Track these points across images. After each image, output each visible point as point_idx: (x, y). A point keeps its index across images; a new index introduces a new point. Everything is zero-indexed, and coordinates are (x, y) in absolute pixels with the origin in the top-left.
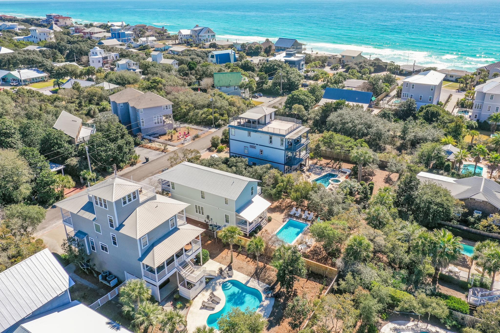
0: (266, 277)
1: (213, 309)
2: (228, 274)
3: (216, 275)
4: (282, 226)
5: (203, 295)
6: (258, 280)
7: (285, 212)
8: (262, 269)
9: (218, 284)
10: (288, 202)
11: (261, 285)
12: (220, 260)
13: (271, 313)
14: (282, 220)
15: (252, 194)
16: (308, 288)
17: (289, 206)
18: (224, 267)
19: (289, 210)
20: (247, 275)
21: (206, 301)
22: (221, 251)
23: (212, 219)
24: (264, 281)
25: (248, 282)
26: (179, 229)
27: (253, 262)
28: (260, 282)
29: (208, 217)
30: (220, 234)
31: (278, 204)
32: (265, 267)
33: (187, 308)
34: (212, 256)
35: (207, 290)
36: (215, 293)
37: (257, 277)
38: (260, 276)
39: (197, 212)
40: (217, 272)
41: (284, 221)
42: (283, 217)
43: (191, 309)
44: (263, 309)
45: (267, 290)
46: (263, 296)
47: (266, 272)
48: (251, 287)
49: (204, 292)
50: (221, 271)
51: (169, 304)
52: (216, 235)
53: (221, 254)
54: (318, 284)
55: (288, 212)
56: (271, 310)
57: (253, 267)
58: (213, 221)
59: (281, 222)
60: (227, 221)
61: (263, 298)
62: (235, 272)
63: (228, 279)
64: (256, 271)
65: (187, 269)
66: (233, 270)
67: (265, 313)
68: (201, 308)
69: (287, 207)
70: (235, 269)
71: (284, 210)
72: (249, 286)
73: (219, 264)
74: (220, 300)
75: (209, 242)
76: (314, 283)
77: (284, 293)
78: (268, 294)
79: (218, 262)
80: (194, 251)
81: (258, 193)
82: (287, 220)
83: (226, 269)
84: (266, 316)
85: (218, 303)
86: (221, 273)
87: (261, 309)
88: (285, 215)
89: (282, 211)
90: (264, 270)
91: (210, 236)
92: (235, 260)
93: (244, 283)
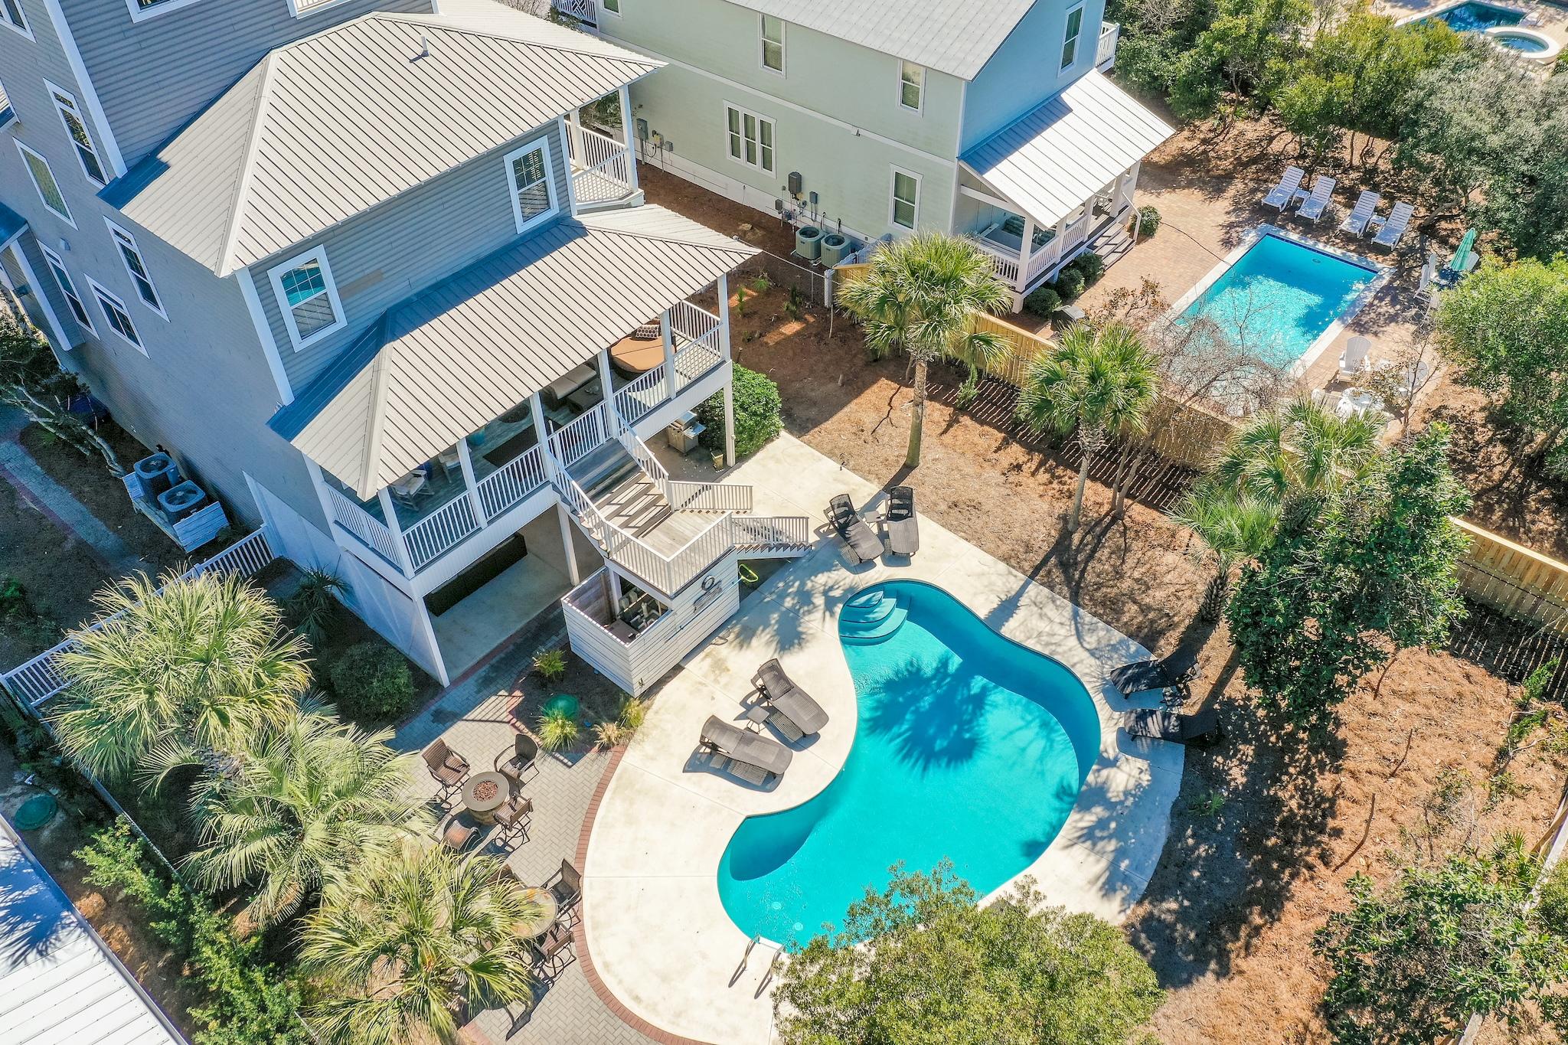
0: (1126, 585)
1: (771, 779)
2: (883, 536)
3: (813, 538)
4: (1221, 268)
5: (720, 666)
6: (1075, 598)
7: (1231, 192)
8: (1099, 529)
9: (819, 600)
10: (1250, 135)
11: (1091, 641)
12: (845, 440)
13: (1162, 865)
14: (1220, 234)
15: (1067, 60)
16: (1411, 697)
17: (1254, 161)
18: (863, 490)
19: (1257, 180)
20: (1006, 559)
21: (729, 713)
22: (855, 387)
23: (815, 197)
24: (1110, 609)
25: (1008, 607)
26: (581, 231)
27: (1043, 476)
28: (1086, 617)
29: (795, 183)
30: (852, 285)
31: (1188, 145)
32: (1117, 515)
33: (605, 748)
34: (800, 412)
35: (746, 637)
36: (794, 665)
37: (1068, 580)
38: (1090, 577)
39: (735, 152)
40: (819, 518)
41: (1228, 243)
42: (1224, 219)
43: (632, 758)
44: (1102, 824)
45: (1134, 680)
46: (1110, 724)
47: (1123, 551)
48: (1030, 644)
49: (723, 650)
50: (844, 516)
51: (502, 703)
52: (835, 288)
53: (852, 406)
54: (1478, 672)
55: (1253, 191)
56: (1157, 831)
57: (1043, 506)
58: (821, 207)
59: (1216, 247)
60: (903, 214)
61: (1108, 739)
62: (926, 526)
63: (881, 572)
64: (1065, 535)
65: (623, 498)
66: (921, 520)
67: (1120, 854)
68: (694, 765)
69: (1246, 165)
70: (930, 511)
71: (1228, 177)
72: (1018, 637)
73: (833, 465)
74: (822, 718)
75: (792, 328)
76: (1452, 662)
77: (1246, 713)
78: (1142, 717)
79: (830, 454)
80: (680, 382)
81: (1098, 60)
82: (1251, 237)
83: (871, 506)
84: (1126, 879)
85: (806, 740)
86: (842, 530)
87: (1089, 819)
88: (1237, 208)
89: (1216, 185)
90: (1113, 539)
91: (794, 295)
92: (931, 451)
93: (982, 613)
